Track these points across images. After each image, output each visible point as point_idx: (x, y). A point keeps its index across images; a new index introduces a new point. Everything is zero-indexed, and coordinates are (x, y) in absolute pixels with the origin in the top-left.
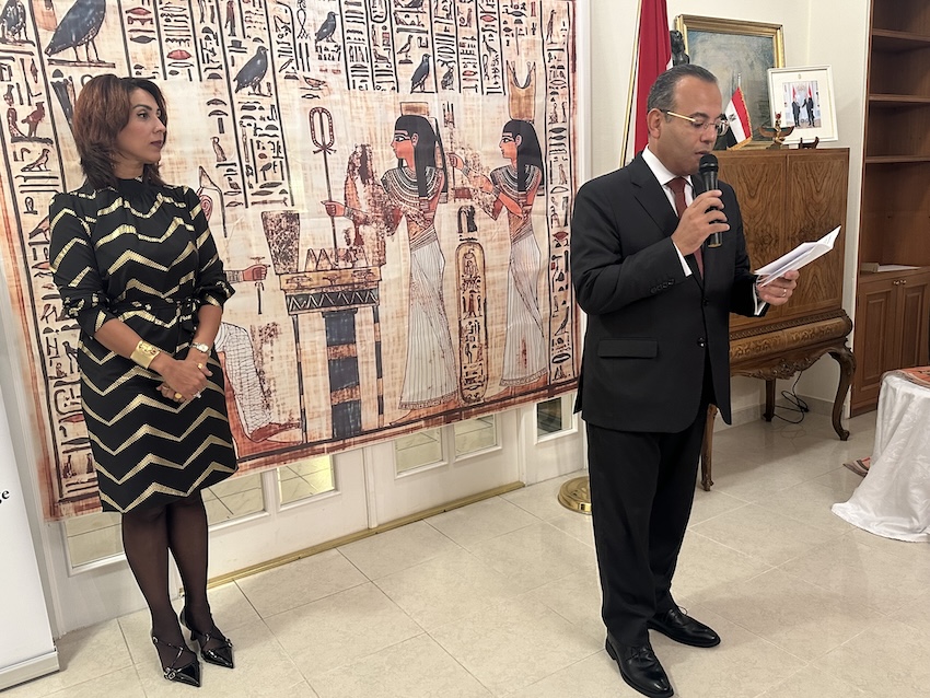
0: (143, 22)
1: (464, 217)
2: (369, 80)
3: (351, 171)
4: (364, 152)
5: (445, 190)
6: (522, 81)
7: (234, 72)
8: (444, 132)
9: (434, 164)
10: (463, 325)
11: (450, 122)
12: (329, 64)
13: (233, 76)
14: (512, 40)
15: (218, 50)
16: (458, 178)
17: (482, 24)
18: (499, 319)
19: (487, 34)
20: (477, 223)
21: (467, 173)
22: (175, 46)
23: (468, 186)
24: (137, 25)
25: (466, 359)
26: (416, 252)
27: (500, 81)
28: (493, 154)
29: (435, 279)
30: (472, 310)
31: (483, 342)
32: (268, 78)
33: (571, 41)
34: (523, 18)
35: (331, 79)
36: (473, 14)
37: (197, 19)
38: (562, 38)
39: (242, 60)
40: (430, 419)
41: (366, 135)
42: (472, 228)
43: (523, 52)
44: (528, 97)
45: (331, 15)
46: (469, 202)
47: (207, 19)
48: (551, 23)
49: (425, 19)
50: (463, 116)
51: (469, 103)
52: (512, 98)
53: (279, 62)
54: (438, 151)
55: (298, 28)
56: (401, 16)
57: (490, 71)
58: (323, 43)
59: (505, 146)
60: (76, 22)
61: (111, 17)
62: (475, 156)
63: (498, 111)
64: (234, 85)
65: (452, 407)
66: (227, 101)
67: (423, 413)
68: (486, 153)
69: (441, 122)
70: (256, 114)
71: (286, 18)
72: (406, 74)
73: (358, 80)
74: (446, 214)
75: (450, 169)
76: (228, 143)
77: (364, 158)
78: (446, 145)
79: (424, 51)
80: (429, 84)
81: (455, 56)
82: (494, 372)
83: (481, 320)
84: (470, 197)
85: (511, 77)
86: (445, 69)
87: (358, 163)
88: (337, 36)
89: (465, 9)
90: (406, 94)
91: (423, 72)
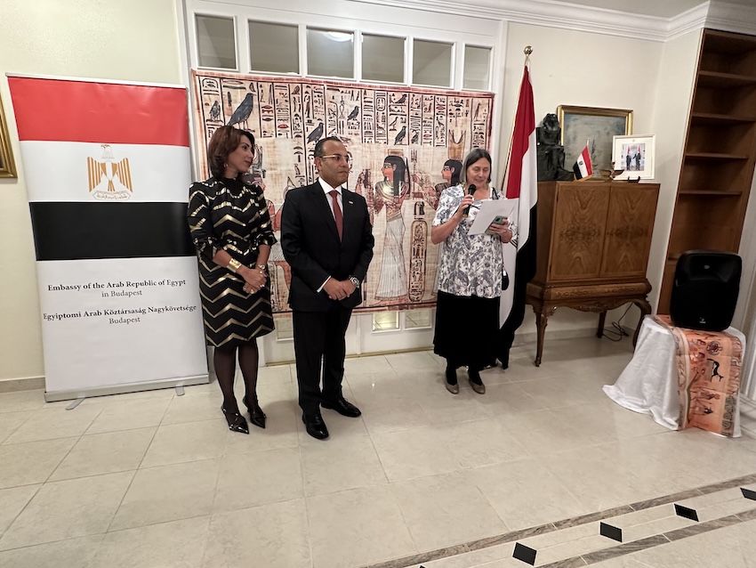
0: (269, 112)
1: (418, 208)
2: (373, 139)
3: (359, 182)
4: (367, 173)
5: (409, 193)
6: (457, 140)
8: (411, 164)
9: (403, 180)
10: (413, 262)
11: (414, 159)
12: (353, 131)
13: (307, 136)
15: (301, 124)
16: (416, 187)
17: (437, 111)
18: (433, 261)
19: (439, 116)
20: (425, 211)
21: (421, 185)
22: (282, 123)
23: (422, 191)
24: (266, 113)
25: (412, 279)
26: (390, 223)
27: (444, 140)
28: (437, 176)
29: (399, 237)
30: (418, 254)
31: (423, 271)
33: (489, 120)
34: (461, 108)
35: (353, 138)
36: (432, 106)
37: (292, 110)
38: (483, 118)
39: (311, 129)
40: (391, 307)
41: (369, 165)
42: (422, 212)
43: (459, 125)
44: (460, 148)
45: (357, 108)
46: (421, 200)
47: (297, 110)
48: (478, 110)
49: (405, 109)
50: (421, 157)
51: (425, 151)
52: (450, 149)
53: (329, 130)
54: (406, 174)
55: (340, 114)
56: (393, 108)
57: (439, 135)
59: (444, 172)
60: (240, 112)
61: (255, 110)
62: (427, 177)
63: (443, 155)
64: (307, 140)
65: (403, 302)
66: (303, 147)
67: (388, 303)
68: (433, 176)
69: (409, 160)
71: (334, 109)
72: (393, 136)
73: (367, 139)
74: (408, 206)
75: (412, 183)
76: (302, 167)
77: (366, 176)
78: (411, 171)
79: (404, 125)
80: (405, 140)
81: (420, 127)
82: (428, 287)
83: (423, 260)
84: (422, 197)
85: (451, 138)
87: (363, 178)
88: (358, 117)
89: (428, 103)
90: (391, 145)
91: (402, 134)
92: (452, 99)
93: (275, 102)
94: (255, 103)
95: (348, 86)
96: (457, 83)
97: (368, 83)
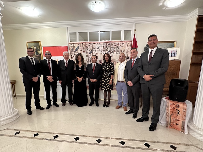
2: (103, 53)
3: (99, 62)
7: (89, 53)
11: (112, 57)
12: (98, 51)
14: (122, 47)
15: (88, 51)
17: (117, 46)
22: (84, 51)
24: (81, 49)
28: (117, 60)
32: (92, 53)
33: (131, 47)
34: (123, 45)
35: (98, 53)
37: (86, 48)
41: (101, 58)
45: (99, 47)
48: (128, 45)
49: (110, 46)
51: (114, 55)
53: (93, 51)
56: (107, 46)
57: (118, 51)
58: (98, 49)
62: (115, 61)
66: (88, 55)
70: (90, 56)
71: (94, 47)
73: (101, 53)
76: (88, 59)
77: (101, 61)
79: (109, 49)
80: (110, 53)
85: (121, 51)
86: (112, 51)
89: (115, 44)
91: (109, 51)
92: (121, 43)
93: (83, 47)
95: (97, 43)
96: (123, 39)
97: (101, 41)
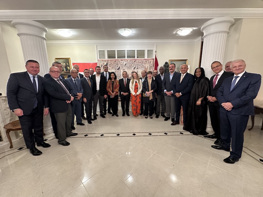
6: (146, 68)
14: (145, 64)
15: (116, 67)
19: (142, 64)
24: (110, 66)
34: (147, 62)
35: (125, 69)
39: (118, 68)
47: (115, 65)
49: (135, 63)
50: (139, 72)
53: (121, 68)
56: (133, 63)
57: (142, 67)
64: (117, 70)
70: (118, 72)
71: (122, 64)
72: (133, 68)
73: (128, 69)
79: (135, 66)
80: (135, 69)
81: (138, 66)
88: (126, 65)
89: (140, 62)
90: (133, 70)
91: (135, 68)
92: (145, 60)
93: (111, 63)
94: (108, 64)
95: (124, 60)
96: (146, 57)
97: (128, 59)
